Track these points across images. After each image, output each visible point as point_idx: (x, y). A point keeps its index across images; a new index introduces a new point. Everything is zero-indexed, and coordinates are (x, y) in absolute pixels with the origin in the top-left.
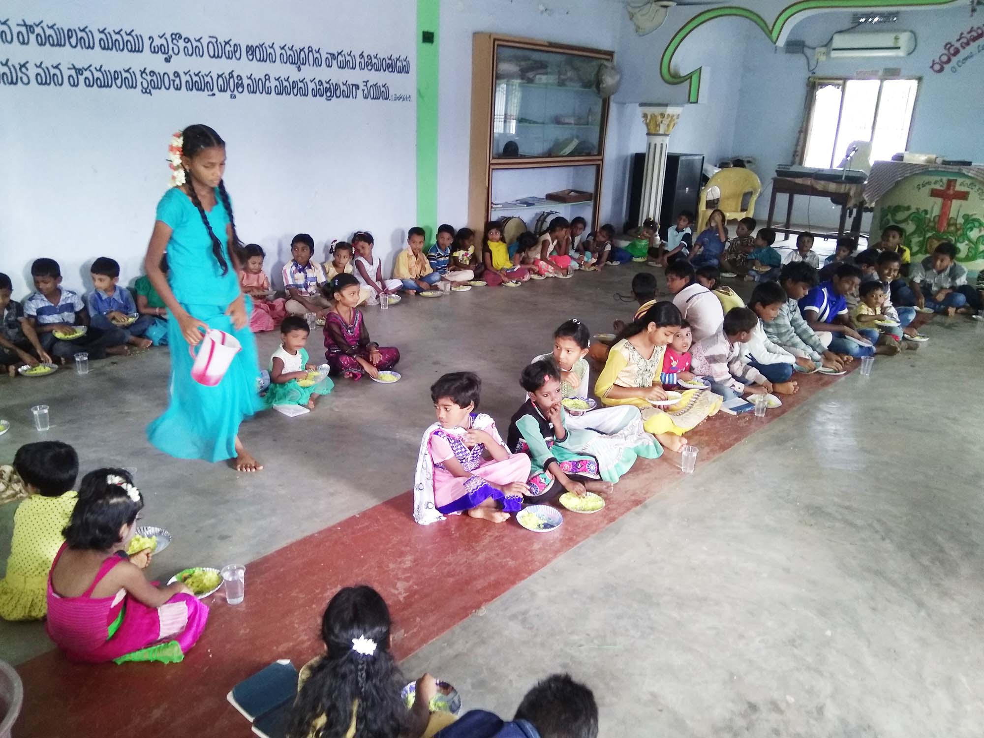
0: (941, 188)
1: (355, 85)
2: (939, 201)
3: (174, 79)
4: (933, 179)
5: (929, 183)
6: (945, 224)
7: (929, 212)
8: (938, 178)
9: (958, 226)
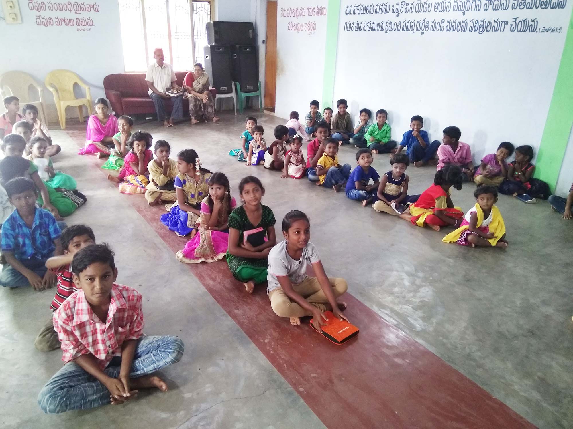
1: (504, 22)
3: (398, 25)
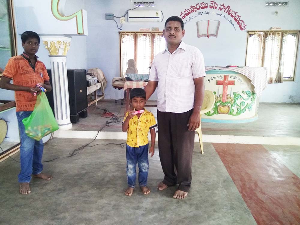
0: (221, 80)
2: (221, 87)
4: (216, 75)
5: (214, 78)
6: (226, 98)
7: (217, 93)
8: (219, 75)
9: (232, 99)
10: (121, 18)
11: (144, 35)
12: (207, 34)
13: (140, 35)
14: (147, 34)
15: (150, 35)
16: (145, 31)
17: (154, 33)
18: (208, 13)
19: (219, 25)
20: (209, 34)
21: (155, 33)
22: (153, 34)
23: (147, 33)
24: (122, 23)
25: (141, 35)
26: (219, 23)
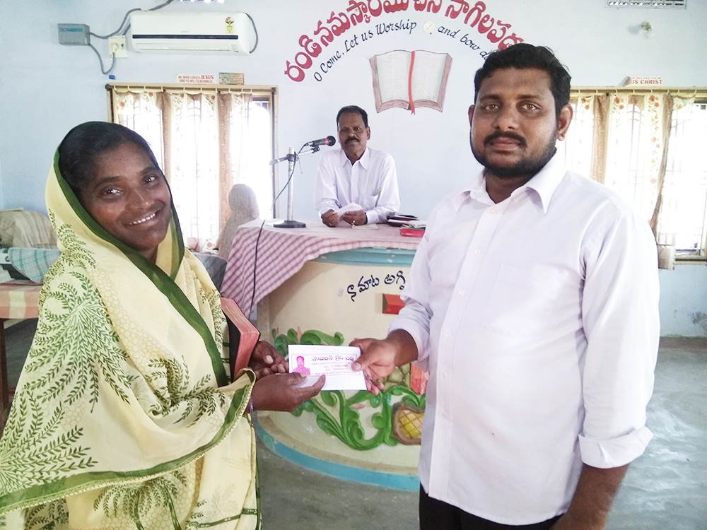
10: (111, 40)
11: (193, 97)
12: (408, 101)
13: (179, 97)
14: (201, 94)
15: (213, 98)
16: (195, 84)
17: (225, 92)
18: (410, 27)
19: (450, 68)
20: (414, 99)
21: (230, 92)
22: (224, 95)
23: (201, 91)
24: (114, 54)
25: (182, 96)
26: (448, 60)
